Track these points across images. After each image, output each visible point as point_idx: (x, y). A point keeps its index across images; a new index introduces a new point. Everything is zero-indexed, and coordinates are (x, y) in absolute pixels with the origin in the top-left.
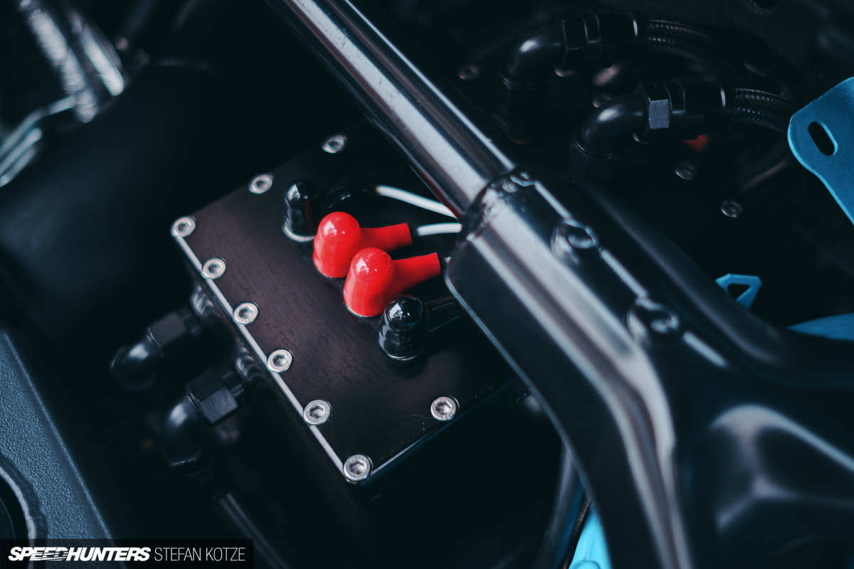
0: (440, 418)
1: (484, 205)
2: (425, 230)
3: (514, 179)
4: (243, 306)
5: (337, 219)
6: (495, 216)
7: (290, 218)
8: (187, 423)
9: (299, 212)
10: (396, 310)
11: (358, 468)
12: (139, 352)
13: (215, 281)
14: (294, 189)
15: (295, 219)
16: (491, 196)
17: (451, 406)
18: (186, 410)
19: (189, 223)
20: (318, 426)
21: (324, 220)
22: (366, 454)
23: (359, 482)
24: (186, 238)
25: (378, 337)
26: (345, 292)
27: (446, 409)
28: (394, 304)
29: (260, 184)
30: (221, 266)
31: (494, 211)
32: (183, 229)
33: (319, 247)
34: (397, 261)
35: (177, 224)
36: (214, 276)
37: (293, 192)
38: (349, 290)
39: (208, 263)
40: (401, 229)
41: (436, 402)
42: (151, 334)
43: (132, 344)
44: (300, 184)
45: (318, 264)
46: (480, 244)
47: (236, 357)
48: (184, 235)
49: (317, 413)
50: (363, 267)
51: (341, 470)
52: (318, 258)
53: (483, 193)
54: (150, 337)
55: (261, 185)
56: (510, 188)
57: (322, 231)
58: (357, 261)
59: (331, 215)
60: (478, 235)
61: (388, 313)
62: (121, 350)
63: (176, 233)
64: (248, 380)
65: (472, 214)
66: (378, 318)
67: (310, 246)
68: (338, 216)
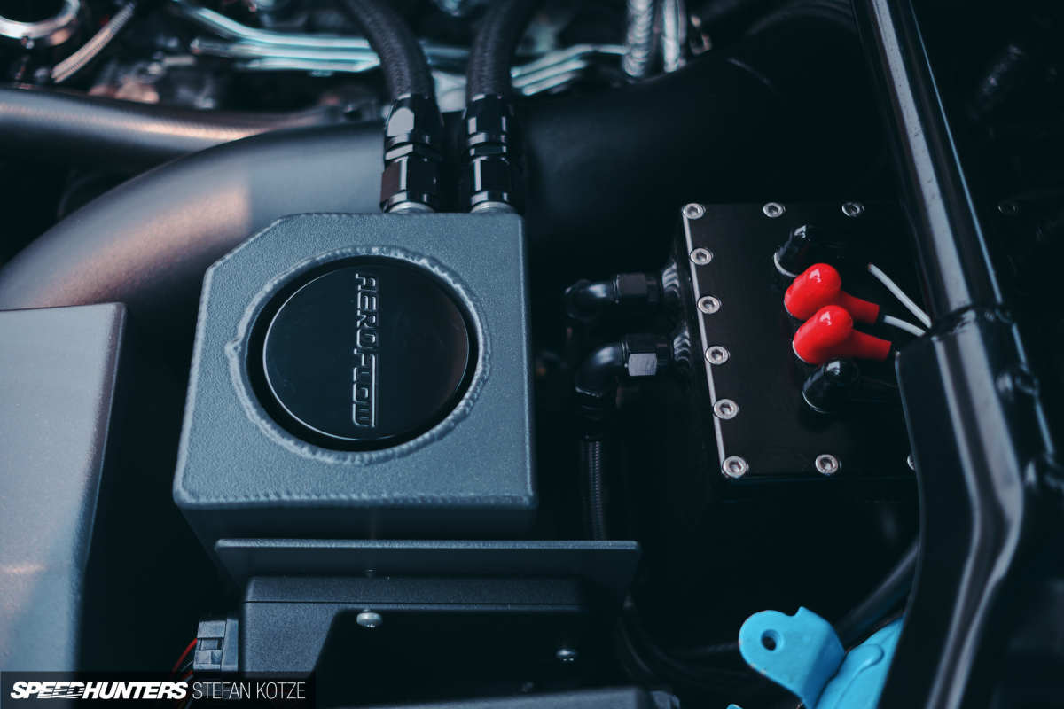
0: (820, 470)
1: (962, 319)
2: (890, 319)
3: (997, 312)
4: (710, 298)
5: (826, 271)
6: (964, 332)
7: (785, 249)
8: (609, 365)
9: (797, 249)
10: (835, 366)
11: (734, 468)
12: (598, 290)
13: (697, 266)
14: (803, 229)
15: (788, 252)
16: (970, 315)
17: (834, 465)
18: (615, 355)
19: (699, 211)
20: (721, 420)
21: (815, 266)
22: (748, 461)
23: (730, 477)
24: (690, 220)
25: (806, 380)
26: (798, 332)
27: (828, 467)
28: (836, 360)
29: (772, 209)
30: (708, 258)
31: (966, 328)
32: (692, 212)
33: (797, 284)
34: (856, 332)
35: (689, 206)
36: (697, 262)
37: (801, 230)
38: (802, 333)
39: (698, 250)
40: (873, 308)
41: (824, 456)
42: (617, 281)
43: (595, 281)
44: (810, 227)
45: (788, 297)
46: (940, 348)
47: (676, 336)
48: (690, 217)
49: (725, 410)
50: (826, 319)
51: (721, 461)
52: (790, 294)
53: (965, 309)
54: (616, 283)
55: (773, 211)
56: (990, 317)
57: (809, 274)
58: (825, 312)
59: (821, 265)
60: (940, 340)
61: (827, 365)
62: (585, 281)
63: (685, 212)
64: (676, 359)
65: (946, 322)
66: (813, 367)
67: (790, 281)
68: (829, 270)
